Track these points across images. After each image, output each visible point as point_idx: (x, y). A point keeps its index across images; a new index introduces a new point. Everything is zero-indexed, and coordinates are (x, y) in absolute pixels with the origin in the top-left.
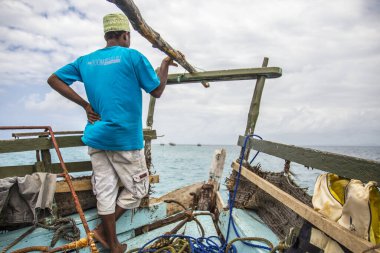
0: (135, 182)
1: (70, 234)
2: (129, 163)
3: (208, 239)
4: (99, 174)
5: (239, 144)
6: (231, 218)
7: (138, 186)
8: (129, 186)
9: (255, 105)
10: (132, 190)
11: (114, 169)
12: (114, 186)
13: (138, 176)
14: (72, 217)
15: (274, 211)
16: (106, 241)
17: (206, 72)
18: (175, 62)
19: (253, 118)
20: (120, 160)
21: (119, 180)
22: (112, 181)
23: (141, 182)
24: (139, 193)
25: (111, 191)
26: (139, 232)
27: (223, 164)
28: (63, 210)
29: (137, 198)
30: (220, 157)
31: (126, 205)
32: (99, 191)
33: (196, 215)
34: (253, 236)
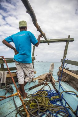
0: (30, 74)
1: (10, 91)
2: (28, 68)
3: (52, 91)
4: (18, 71)
5: (61, 62)
6: (60, 84)
7: (31, 75)
8: (28, 75)
9: (66, 50)
10: (29, 76)
11: (23, 70)
12: (23, 75)
13: (31, 72)
14: (11, 85)
15: (74, 82)
16: (21, 92)
17: (50, 40)
18: (42, 36)
19: (65, 54)
20: (25, 67)
21: (25, 73)
22: (22, 74)
23: (32, 74)
24: (31, 77)
25: (22, 77)
26: (30, 89)
27: (53, 67)
28: (8, 83)
29: (31, 79)
30: (53, 65)
31: (28, 81)
32: (19, 77)
33: (48, 83)
34: (69, 91)
